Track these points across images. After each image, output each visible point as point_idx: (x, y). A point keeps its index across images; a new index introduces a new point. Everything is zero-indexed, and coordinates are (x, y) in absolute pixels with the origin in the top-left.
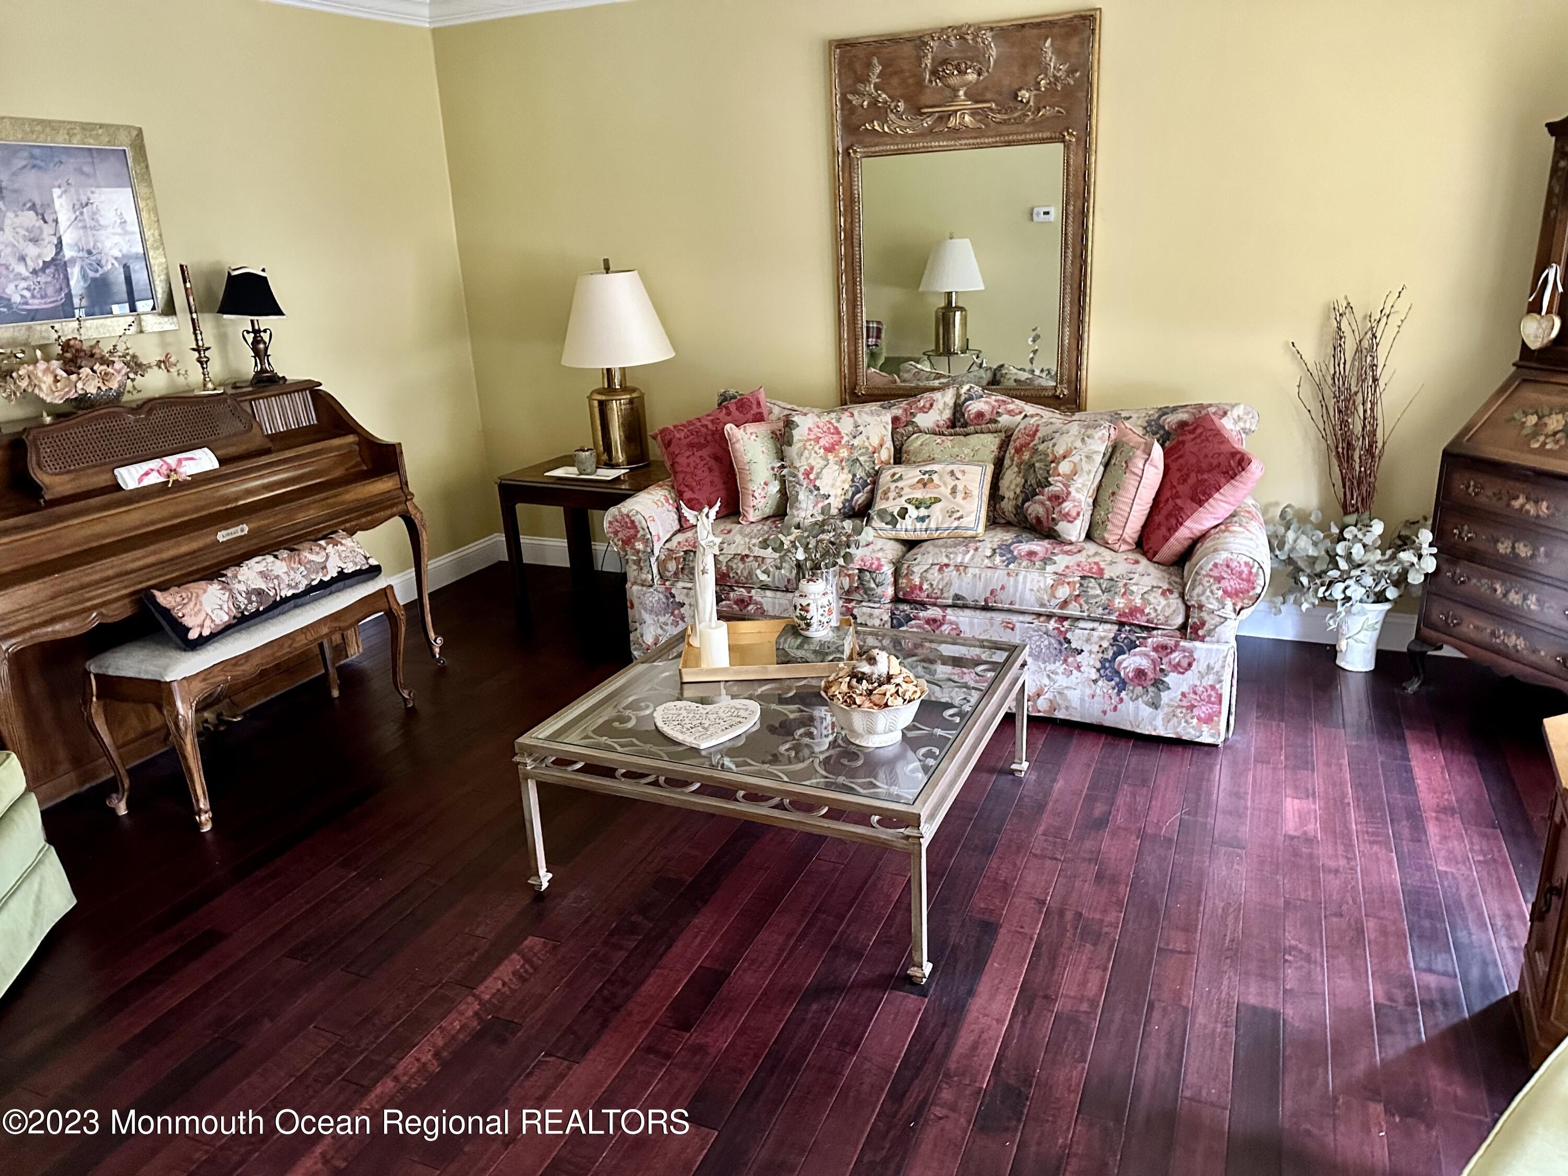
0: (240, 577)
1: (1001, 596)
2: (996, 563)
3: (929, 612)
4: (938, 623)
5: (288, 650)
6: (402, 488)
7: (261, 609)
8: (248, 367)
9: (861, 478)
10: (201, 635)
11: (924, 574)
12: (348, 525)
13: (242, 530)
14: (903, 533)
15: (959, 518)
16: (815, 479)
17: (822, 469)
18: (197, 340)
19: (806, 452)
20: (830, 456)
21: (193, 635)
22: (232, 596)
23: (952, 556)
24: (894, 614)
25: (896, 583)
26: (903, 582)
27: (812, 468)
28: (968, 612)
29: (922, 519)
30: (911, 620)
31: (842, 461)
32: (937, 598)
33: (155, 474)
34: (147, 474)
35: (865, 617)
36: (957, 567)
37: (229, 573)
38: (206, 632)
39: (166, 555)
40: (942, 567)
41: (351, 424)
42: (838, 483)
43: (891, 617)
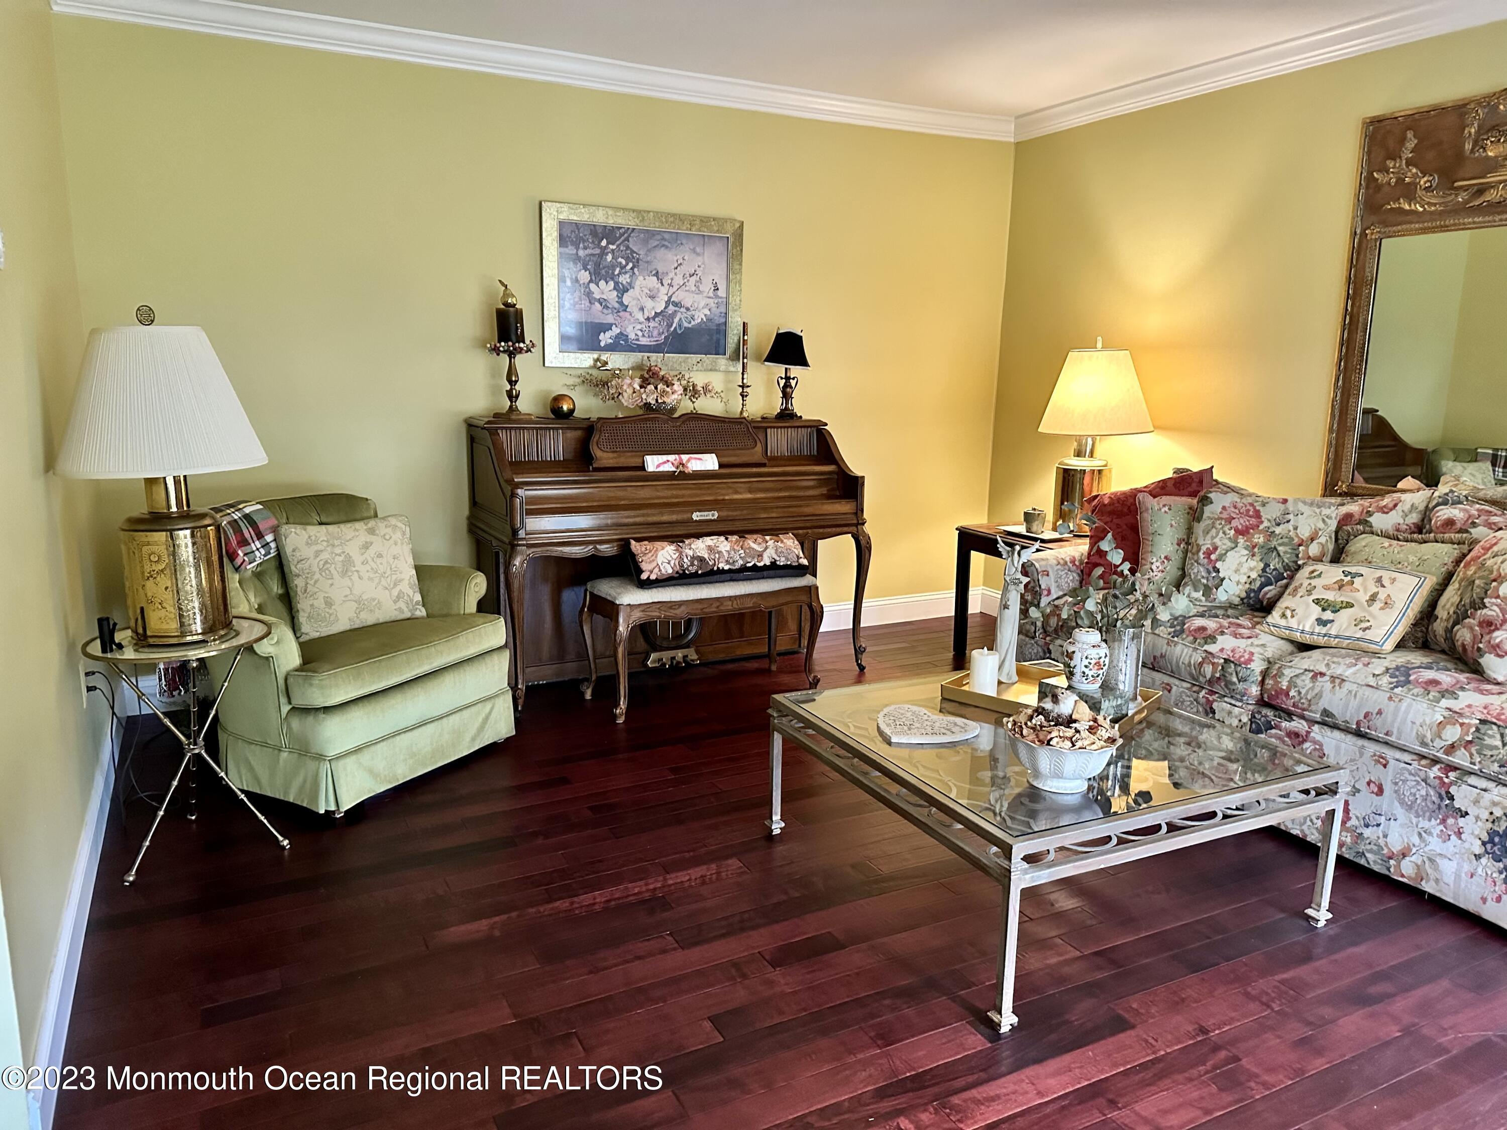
0: (693, 546)
1: (1377, 721)
2: (1380, 683)
3: (1293, 724)
4: (1301, 739)
5: (715, 610)
6: (856, 514)
7: (700, 572)
8: (776, 405)
9: (1275, 569)
10: (648, 578)
11: (1294, 679)
12: (801, 531)
13: (713, 515)
14: (1298, 634)
15: (1364, 630)
16: (1217, 560)
17: (1227, 551)
18: (743, 379)
19: (1214, 530)
20: (1241, 540)
21: (644, 576)
22: (681, 557)
23: (1333, 666)
24: (1255, 717)
25: (1262, 682)
26: (1269, 682)
27: (1216, 548)
28: (1337, 734)
29: (1321, 622)
30: (1271, 728)
31: (1254, 547)
32: (1304, 710)
33: (670, 464)
34: (665, 463)
35: (1225, 714)
36: (1333, 678)
37: (687, 542)
38: (653, 577)
39: (651, 519)
40: (1317, 675)
41: (837, 456)
42: (1244, 569)
43: (1250, 720)
